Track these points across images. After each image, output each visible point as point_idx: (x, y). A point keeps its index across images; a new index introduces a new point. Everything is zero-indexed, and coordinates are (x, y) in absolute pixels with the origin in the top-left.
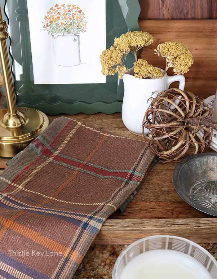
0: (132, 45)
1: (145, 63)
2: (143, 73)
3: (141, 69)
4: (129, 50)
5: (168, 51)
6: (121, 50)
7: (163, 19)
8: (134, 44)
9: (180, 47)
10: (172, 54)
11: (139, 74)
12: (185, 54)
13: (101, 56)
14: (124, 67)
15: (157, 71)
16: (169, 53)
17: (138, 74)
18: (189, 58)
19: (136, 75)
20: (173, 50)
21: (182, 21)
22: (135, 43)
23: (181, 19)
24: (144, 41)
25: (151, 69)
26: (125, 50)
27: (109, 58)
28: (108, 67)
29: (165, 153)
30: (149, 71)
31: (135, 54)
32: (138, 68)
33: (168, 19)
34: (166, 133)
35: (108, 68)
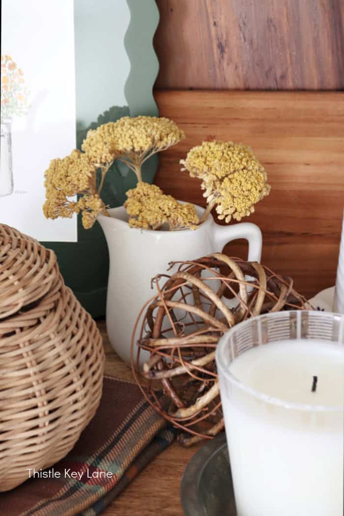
0: (121, 148)
1: (155, 192)
2: (150, 215)
3: (144, 207)
4: (110, 158)
5: (205, 163)
6: (90, 159)
7: (224, 90)
8: (125, 145)
9: (235, 155)
10: (213, 171)
11: (140, 218)
12: (245, 171)
13: (47, 171)
14: (96, 199)
15: (185, 211)
16: (206, 168)
17: (137, 220)
18: (256, 181)
19: (132, 221)
20: (216, 161)
21: (269, 96)
22: (127, 143)
23: (269, 90)
24: (149, 139)
25: (170, 204)
26: (101, 158)
27: (62, 177)
28: (58, 198)
29: (185, 414)
30: (163, 211)
31: (136, 168)
32: (138, 204)
33: (237, 90)
34: (181, 361)
35: (57, 201)
